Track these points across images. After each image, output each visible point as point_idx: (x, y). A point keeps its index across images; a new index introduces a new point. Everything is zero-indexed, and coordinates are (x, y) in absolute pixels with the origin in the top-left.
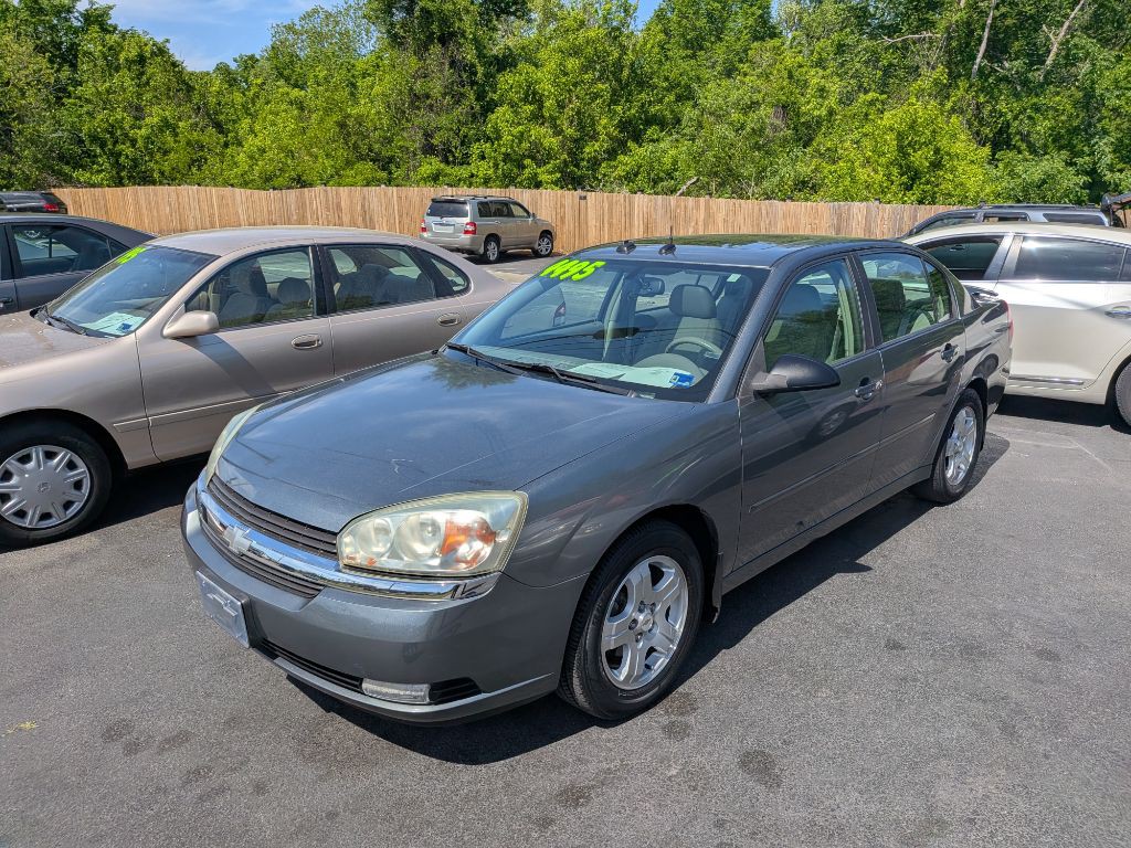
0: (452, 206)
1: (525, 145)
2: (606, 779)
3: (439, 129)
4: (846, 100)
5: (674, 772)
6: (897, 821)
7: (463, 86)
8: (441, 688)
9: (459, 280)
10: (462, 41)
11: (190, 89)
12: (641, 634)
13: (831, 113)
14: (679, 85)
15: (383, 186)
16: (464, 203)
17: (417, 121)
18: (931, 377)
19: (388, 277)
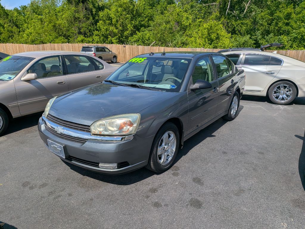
0: (88, 49)
1: (108, 32)
2: (161, 186)
3: (82, 27)
4: (194, 20)
5: (177, 183)
6: (233, 191)
7: (89, 15)
8: (120, 164)
9: (101, 66)
10: (88, 2)
11: (7, 15)
12: (166, 151)
13: (190, 24)
14: (148, 16)
15: (67, 43)
16: (92, 48)
17: (76, 25)
18: (224, 90)
19: (79, 65)
